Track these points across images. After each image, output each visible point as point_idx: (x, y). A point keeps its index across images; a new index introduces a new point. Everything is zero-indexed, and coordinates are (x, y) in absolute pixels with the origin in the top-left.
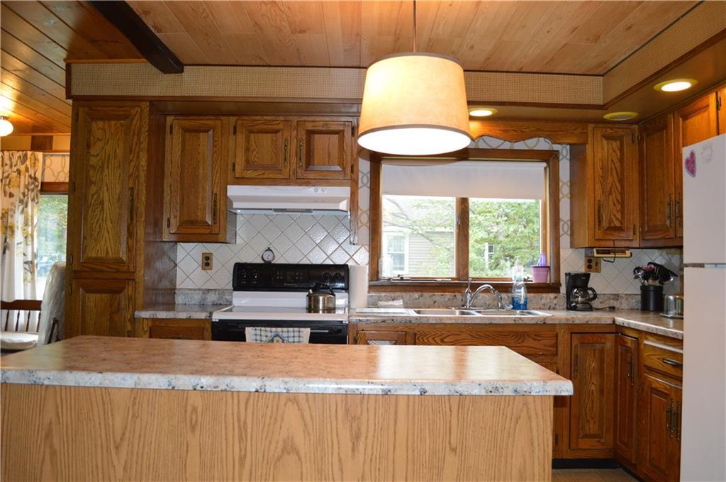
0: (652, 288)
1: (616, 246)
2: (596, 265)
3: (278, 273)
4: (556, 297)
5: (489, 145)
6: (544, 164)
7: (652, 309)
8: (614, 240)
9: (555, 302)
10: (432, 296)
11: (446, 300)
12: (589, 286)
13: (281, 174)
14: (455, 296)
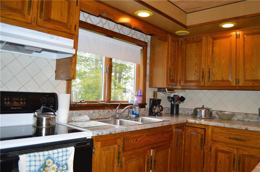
0: (175, 105)
1: (173, 88)
2: (156, 95)
3: (5, 99)
4: (145, 110)
5: (124, 34)
6: (141, 48)
7: (175, 114)
8: (172, 85)
9: (145, 112)
10: (99, 112)
11: (105, 114)
12: (160, 105)
13: (24, 18)
14: (109, 111)
